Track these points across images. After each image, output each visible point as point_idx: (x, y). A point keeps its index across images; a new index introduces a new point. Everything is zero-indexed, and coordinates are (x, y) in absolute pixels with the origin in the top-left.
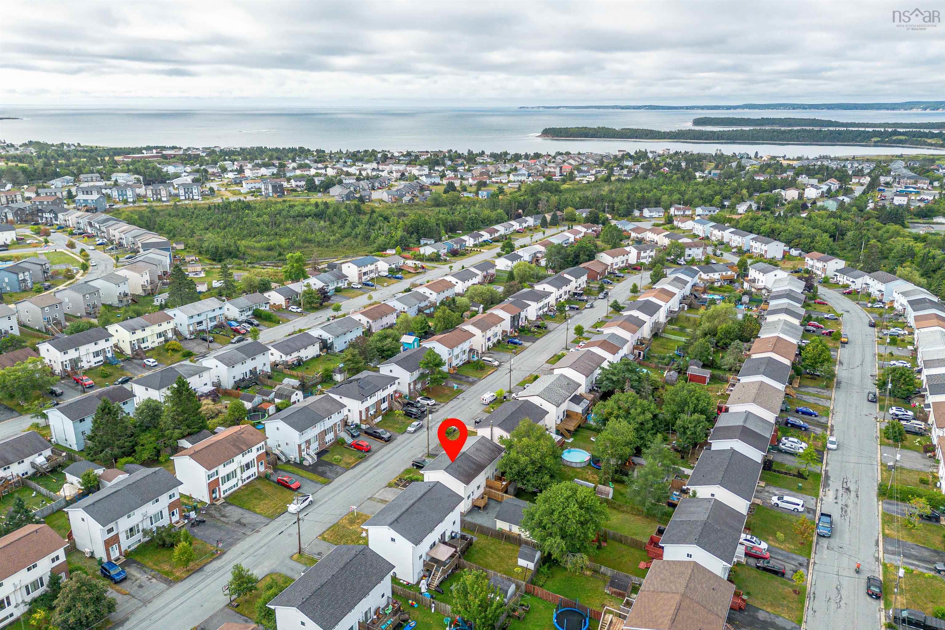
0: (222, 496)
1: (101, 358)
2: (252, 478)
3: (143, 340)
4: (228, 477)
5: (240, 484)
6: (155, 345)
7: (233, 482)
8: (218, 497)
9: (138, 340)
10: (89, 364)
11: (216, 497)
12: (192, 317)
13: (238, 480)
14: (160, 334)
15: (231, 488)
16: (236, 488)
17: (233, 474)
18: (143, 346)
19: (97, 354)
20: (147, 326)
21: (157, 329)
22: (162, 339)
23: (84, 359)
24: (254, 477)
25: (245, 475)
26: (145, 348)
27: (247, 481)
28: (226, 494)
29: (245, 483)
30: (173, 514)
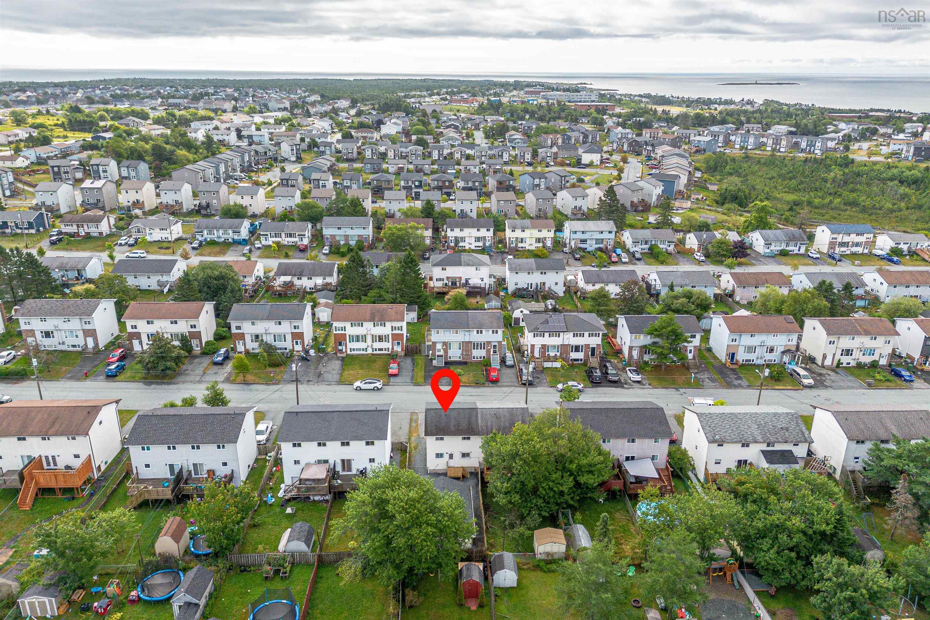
0: (349, 352)
1: (480, 244)
2: (384, 352)
3: (522, 241)
4: (357, 339)
5: (370, 351)
6: (533, 248)
7: (361, 345)
8: (344, 350)
9: (517, 238)
10: (470, 246)
11: (342, 350)
12: (575, 232)
13: (368, 346)
14: (539, 239)
15: (360, 350)
16: (364, 352)
17: (363, 338)
18: (520, 245)
19: (478, 239)
20: (527, 228)
21: (536, 233)
22: (541, 245)
23: (467, 240)
24: (386, 352)
25: (377, 345)
26: (522, 248)
27: (378, 352)
28: (353, 352)
29: (375, 352)
30: (297, 344)
